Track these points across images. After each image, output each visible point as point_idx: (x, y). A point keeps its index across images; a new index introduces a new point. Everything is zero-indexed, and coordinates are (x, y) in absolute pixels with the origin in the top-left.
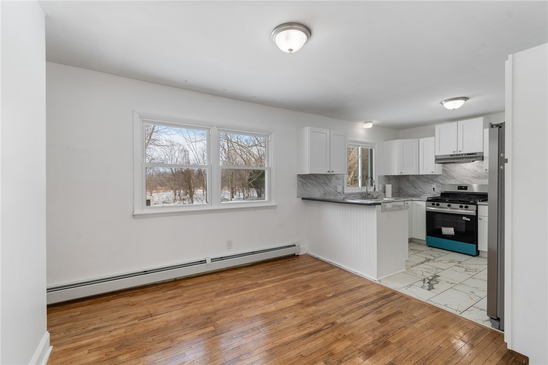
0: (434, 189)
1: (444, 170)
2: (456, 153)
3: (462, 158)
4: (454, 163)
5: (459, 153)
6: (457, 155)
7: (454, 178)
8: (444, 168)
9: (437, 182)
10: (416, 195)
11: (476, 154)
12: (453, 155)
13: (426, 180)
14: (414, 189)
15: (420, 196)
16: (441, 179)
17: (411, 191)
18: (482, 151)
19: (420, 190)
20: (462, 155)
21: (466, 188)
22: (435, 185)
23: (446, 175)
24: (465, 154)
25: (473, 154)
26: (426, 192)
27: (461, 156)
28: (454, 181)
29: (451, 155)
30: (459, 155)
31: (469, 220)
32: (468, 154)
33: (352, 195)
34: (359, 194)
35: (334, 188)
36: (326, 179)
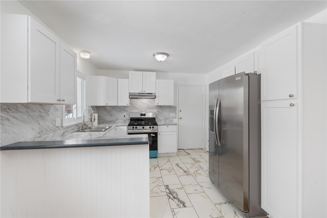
0: (124, 116)
1: (131, 103)
2: (142, 92)
3: (145, 96)
4: (137, 98)
5: (143, 92)
6: (142, 93)
7: (137, 109)
8: (131, 102)
9: (126, 111)
10: (112, 121)
11: (152, 94)
12: (140, 93)
13: (119, 110)
14: (110, 116)
15: (115, 122)
16: (129, 109)
17: (108, 118)
18: (155, 92)
19: (115, 117)
20: (145, 93)
21: (145, 115)
22: (125, 113)
23: (132, 106)
24: (146, 94)
25: (150, 94)
26: (119, 119)
27: (144, 95)
28: (136, 110)
29: (139, 93)
30: (143, 93)
31: (154, 135)
32: (148, 94)
33: (70, 127)
34: (75, 126)
35: (52, 123)
36: (42, 111)
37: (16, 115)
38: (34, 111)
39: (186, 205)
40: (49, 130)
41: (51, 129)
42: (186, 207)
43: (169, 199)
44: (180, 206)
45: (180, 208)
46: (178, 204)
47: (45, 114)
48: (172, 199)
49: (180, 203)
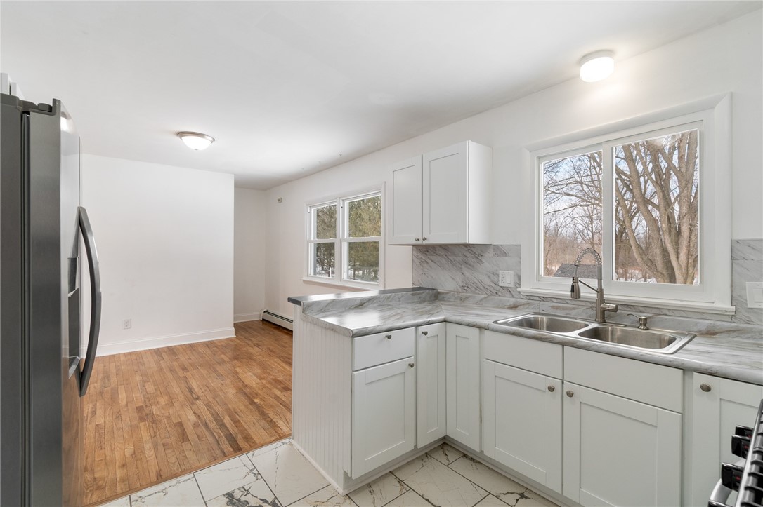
33: (555, 300)
34: (590, 305)
35: (489, 277)
36: (468, 255)
37: (434, 258)
38: (455, 255)
39: (226, 500)
40: (482, 288)
41: (487, 287)
42: (224, 495)
43: (274, 500)
44: (242, 490)
45: (242, 487)
46: (247, 494)
47: (473, 260)
48: (265, 501)
49: (243, 499)
